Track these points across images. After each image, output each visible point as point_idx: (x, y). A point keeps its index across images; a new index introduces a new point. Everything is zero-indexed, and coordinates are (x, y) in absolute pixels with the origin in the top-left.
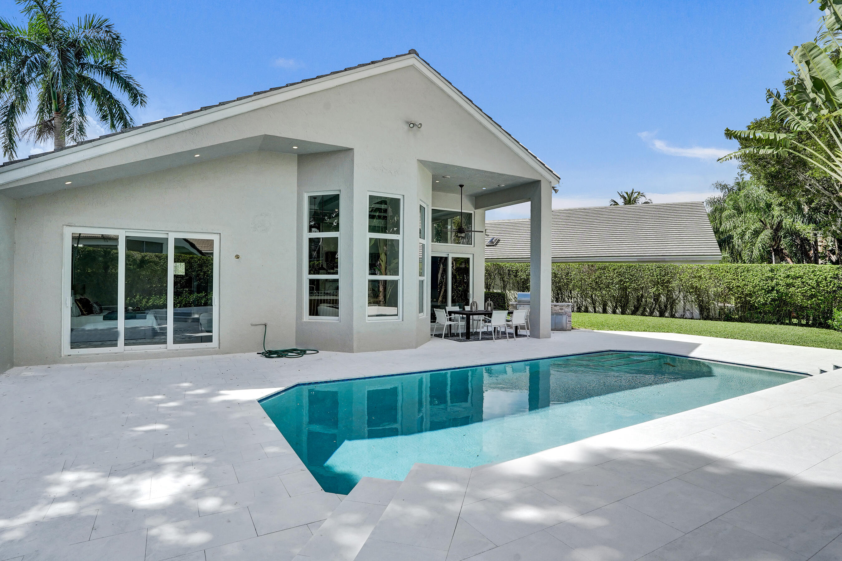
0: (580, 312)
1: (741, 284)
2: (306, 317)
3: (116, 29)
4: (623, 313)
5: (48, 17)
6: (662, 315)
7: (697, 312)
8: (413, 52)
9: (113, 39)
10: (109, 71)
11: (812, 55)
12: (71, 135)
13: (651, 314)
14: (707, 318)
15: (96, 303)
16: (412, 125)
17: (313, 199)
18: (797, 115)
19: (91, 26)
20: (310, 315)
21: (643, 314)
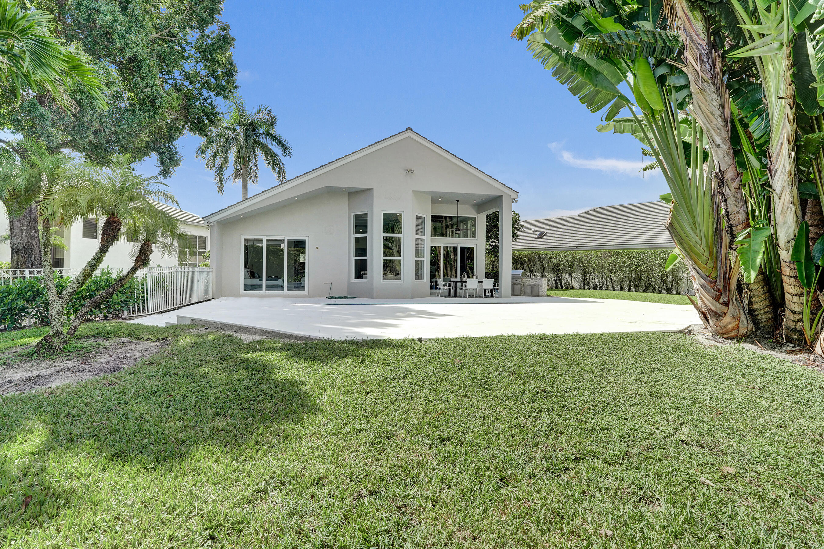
0: (602, 290)
2: (353, 280)
3: (274, 113)
4: (637, 291)
5: (239, 109)
6: (669, 292)
8: (409, 129)
9: (272, 118)
10: (270, 135)
12: (251, 179)
13: (660, 292)
15: (257, 273)
16: (408, 171)
17: (356, 216)
19: (260, 111)
20: (355, 278)
21: (653, 292)
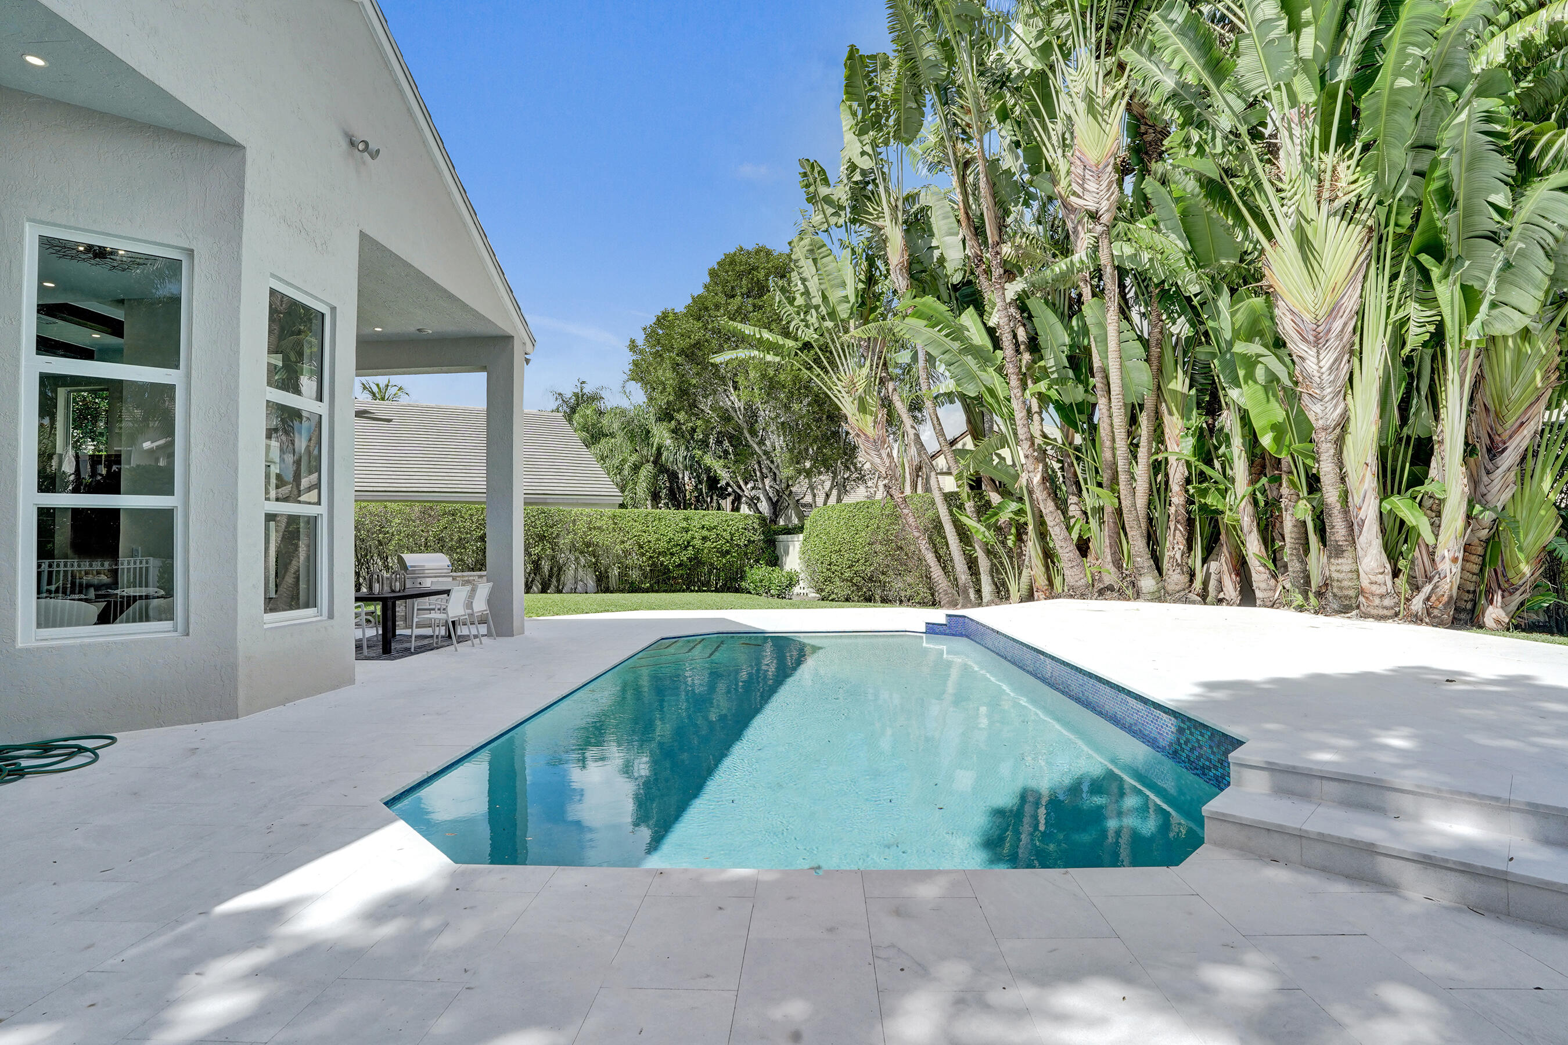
1: (653, 538)
2: (28, 633)
6: (544, 590)
7: (591, 583)
11: (820, 253)
14: (607, 590)
18: (802, 320)
20: (40, 622)
